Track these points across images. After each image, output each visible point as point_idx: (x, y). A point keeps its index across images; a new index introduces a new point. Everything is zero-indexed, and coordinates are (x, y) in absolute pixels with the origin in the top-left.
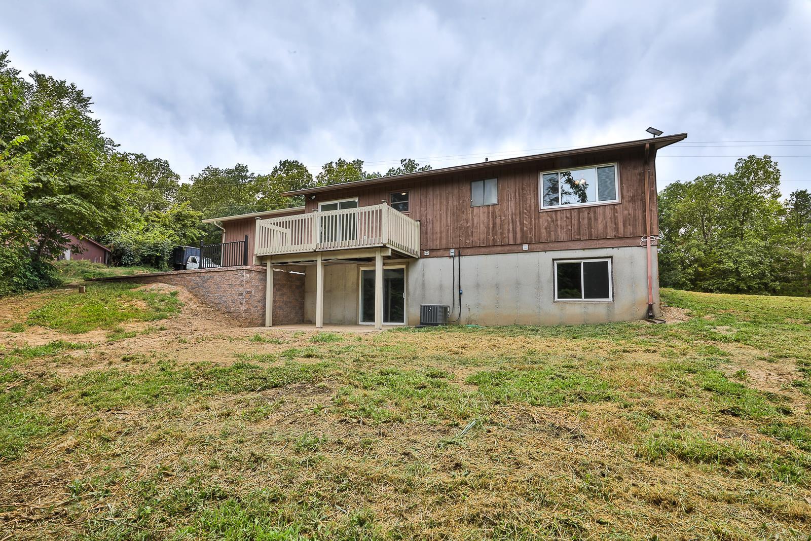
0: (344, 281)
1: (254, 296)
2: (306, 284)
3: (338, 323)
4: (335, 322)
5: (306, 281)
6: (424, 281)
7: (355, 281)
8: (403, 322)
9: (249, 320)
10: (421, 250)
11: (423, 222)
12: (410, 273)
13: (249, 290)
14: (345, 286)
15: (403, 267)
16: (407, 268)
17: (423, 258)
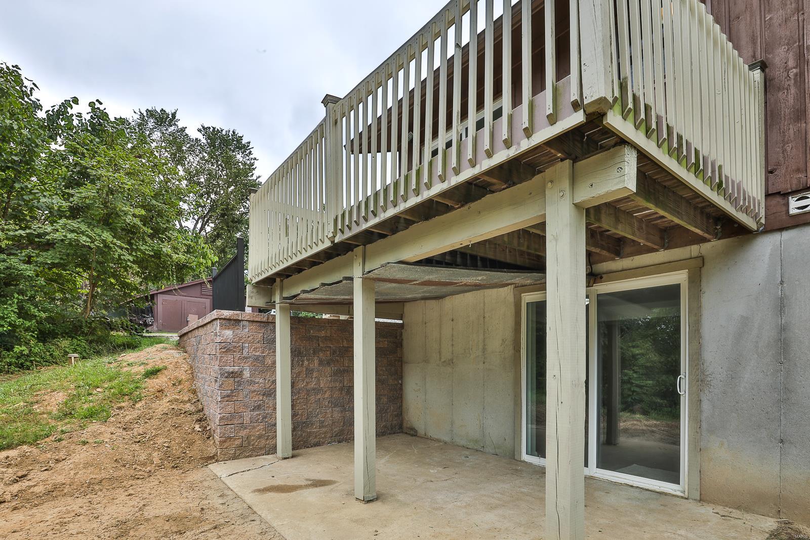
0: (481, 337)
1: (251, 383)
2: (405, 343)
3: (471, 445)
4: (463, 443)
5: (404, 337)
6: (783, 329)
7: (509, 334)
8: (676, 481)
9: (238, 442)
10: (768, 195)
11: (777, 73)
12: (708, 299)
13: (231, 369)
14: (484, 350)
15: (679, 277)
16: (696, 280)
17: (781, 229)
